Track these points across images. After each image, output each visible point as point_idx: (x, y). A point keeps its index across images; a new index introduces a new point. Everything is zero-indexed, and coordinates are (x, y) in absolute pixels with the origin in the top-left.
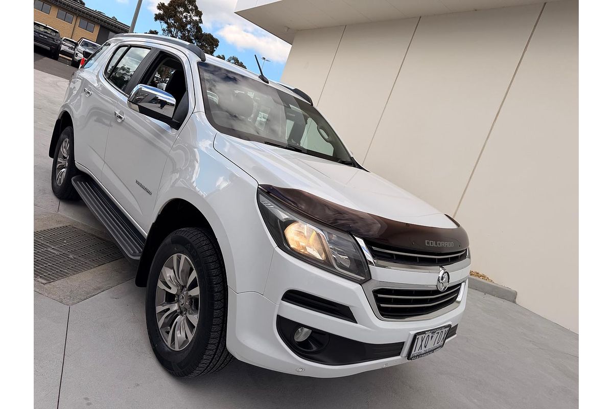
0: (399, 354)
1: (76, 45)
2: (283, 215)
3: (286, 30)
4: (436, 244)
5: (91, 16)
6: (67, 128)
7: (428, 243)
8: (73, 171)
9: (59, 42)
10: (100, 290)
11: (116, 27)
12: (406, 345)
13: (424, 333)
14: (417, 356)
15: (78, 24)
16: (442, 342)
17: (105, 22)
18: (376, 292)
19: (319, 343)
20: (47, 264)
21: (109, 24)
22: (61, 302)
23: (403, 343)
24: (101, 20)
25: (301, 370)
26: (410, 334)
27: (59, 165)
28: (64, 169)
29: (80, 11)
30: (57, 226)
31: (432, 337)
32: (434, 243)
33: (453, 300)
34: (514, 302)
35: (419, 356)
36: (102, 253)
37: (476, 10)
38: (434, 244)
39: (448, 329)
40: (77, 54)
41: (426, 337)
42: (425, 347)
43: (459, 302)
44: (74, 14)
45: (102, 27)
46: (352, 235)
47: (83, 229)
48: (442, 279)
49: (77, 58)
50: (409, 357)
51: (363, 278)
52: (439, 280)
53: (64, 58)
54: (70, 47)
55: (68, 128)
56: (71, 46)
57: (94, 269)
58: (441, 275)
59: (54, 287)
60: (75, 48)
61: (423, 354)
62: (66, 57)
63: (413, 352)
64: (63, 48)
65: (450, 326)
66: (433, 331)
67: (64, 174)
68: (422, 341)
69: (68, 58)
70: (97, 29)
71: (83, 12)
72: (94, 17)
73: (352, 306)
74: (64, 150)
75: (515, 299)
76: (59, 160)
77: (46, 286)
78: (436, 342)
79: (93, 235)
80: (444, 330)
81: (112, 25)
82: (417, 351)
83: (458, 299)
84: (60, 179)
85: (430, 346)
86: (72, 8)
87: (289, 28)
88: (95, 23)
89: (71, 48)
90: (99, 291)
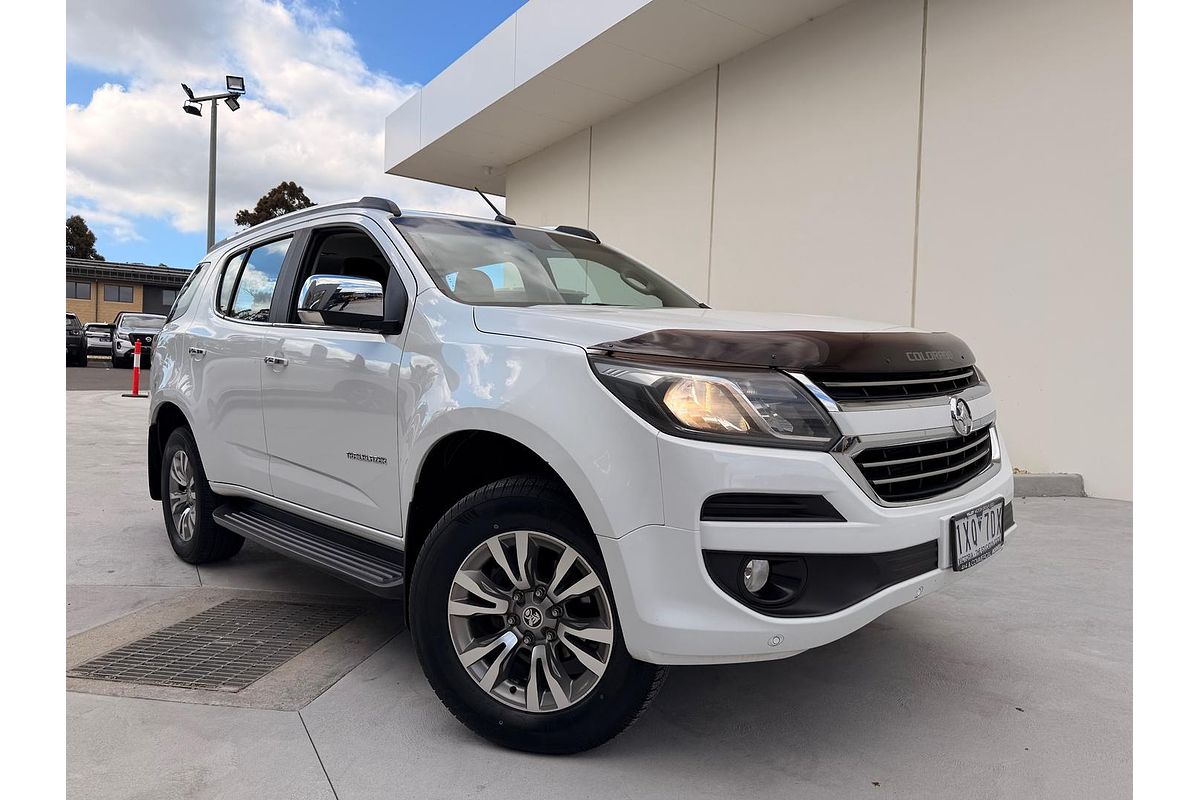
0: (935, 566)
1: (113, 328)
2: (649, 377)
3: (486, 173)
4: (926, 357)
5: (121, 274)
6: (175, 432)
7: (912, 356)
8: (210, 501)
9: (81, 332)
10: (337, 675)
11: (171, 278)
12: (942, 546)
13: (964, 516)
14: (967, 562)
15: (101, 295)
16: (1000, 535)
17: (149, 276)
18: (858, 460)
19: (792, 581)
20: (225, 663)
21: (157, 277)
22: (280, 709)
23: (935, 544)
24: (143, 276)
25: (776, 641)
26: (941, 521)
27: (174, 507)
28: (188, 509)
29: (99, 272)
30: (212, 606)
31: (980, 523)
32: (920, 354)
33: (986, 461)
34: (1083, 495)
35: (971, 562)
36: (312, 623)
37: (812, 20)
38: (922, 358)
39: (999, 506)
40: (119, 343)
41: (970, 523)
42: (975, 543)
43: (998, 461)
44: (89, 280)
45: (146, 287)
46: (781, 371)
47: (258, 599)
48: (959, 414)
49: (122, 351)
50: (955, 566)
51: (828, 440)
52: (954, 417)
53: (97, 360)
54: (101, 338)
55: (177, 433)
56: (102, 334)
57: (311, 649)
58: (953, 407)
59: (255, 691)
60: (112, 335)
61: (977, 557)
62: (100, 357)
63: (959, 556)
64: (91, 342)
65: (1001, 500)
66: (979, 512)
67: (193, 517)
68: (967, 532)
69: (103, 357)
70: (138, 295)
71: (106, 273)
72: (128, 275)
73: (827, 492)
74: (179, 473)
75: (1083, 488)
76: (173, 496)
77: (240, 694)
78: (990, 536)
79: (279, 603)
80: (994, 509)
81: (164, 278)
82: (964, 553)
83: (995, 456)
84: (187, 530)
85: (983, 542)
86: (84, 271)
87: (490, 168)
88: (131, 284)
89: (105, 338)
90: (337, 677)
